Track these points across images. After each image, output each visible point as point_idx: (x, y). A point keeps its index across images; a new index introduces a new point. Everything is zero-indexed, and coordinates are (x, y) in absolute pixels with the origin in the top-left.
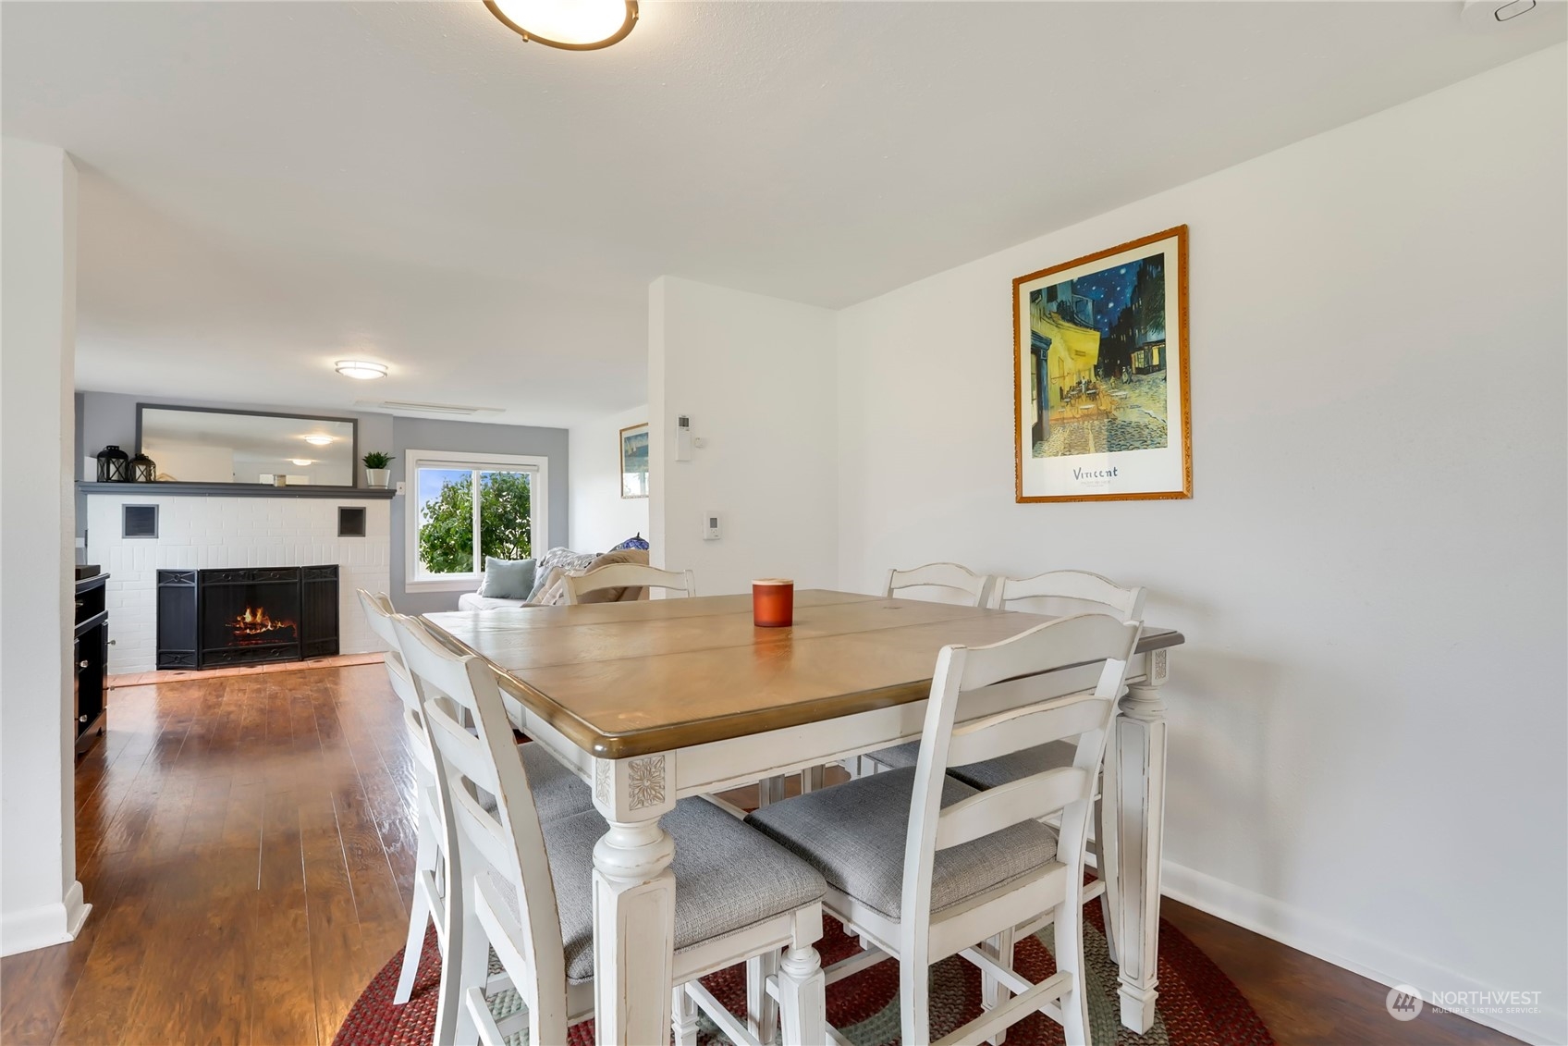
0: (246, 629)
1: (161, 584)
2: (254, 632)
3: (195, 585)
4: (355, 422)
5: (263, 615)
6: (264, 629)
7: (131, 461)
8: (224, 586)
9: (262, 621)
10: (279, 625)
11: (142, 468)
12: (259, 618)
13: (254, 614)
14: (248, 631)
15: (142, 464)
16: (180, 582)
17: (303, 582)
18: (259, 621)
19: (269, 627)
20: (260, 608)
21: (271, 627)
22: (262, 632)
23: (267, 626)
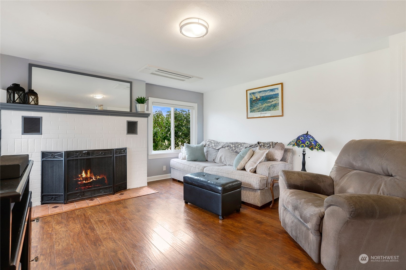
0: (83, 181)
1: (44, 159)
2: (87, 182)
3: (63, 159)
4: (131, 83)
5: (91, 173)
6: (91, 180)
7: (27, 93)
8: (76, 160)
10: (98, 177)
11: (33, 97)
12: (89, 175)
13: (86, 173)
14: (84, 182)
15: (33, 95)
16: (54, 157)
17: (114, 156)
19: (94, 179)
20: (89, 170)
21: (95, 179)
22: (91, 182)
23: (93, 178)
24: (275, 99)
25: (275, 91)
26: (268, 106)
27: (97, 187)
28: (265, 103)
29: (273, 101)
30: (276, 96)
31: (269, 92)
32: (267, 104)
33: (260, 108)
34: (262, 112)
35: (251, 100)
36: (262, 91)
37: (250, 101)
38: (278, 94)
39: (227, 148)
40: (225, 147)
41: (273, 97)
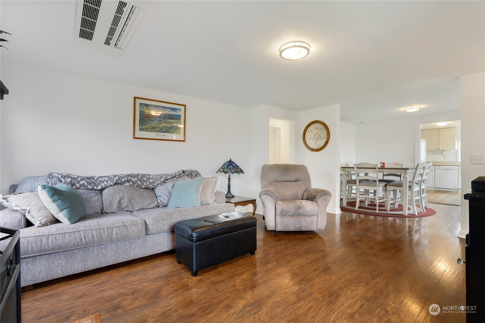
24: (176, 121)
25: (177, 112)
26: (167, 127)
28: (163, 123)
29: (174, 122)
30: (178, 118)
31: (169, 110)
32: (166, 124)
33: (156, 127)
34: (159, 133)
35: (142, 113)
36: (161, 106)
37: (140, 114)
38: (180, 116)
39: (127, 184)
40: (122, 184)
41: (174, 117)
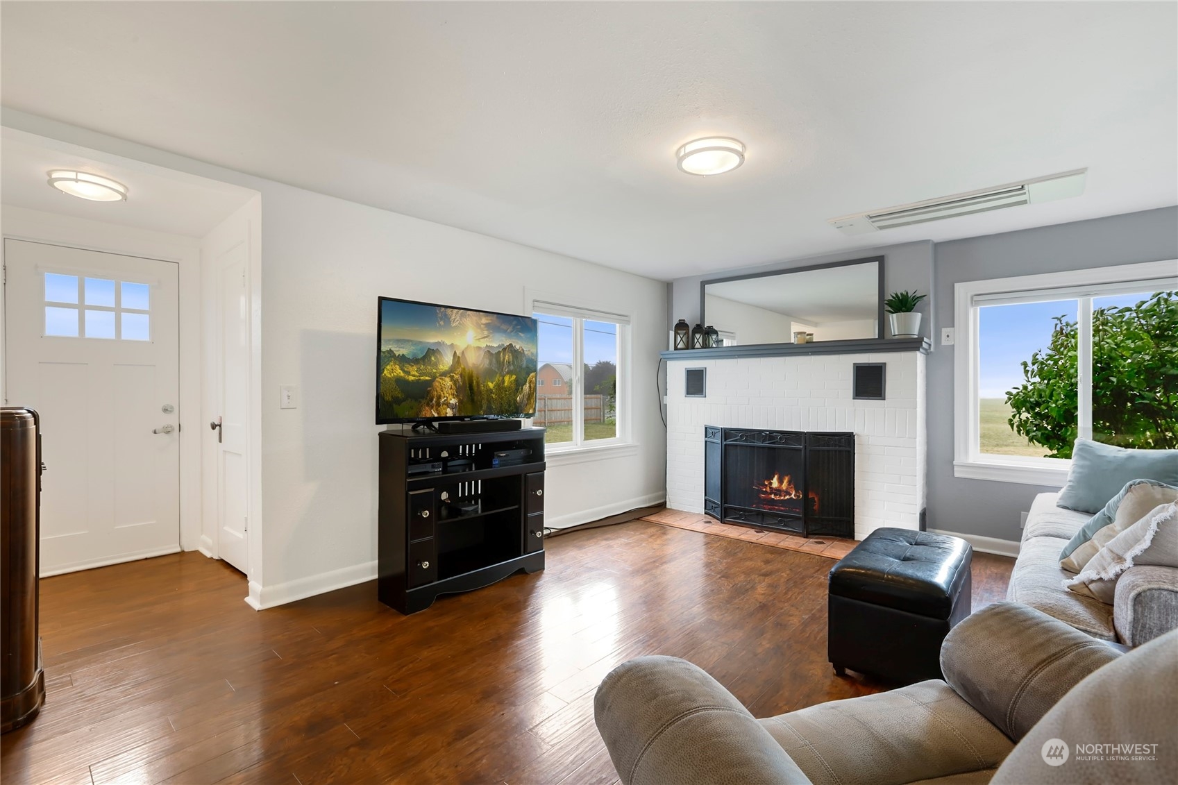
0: (771, 494)
1: (709, 439)
2: (778, 498)
3: (720, 441)
4: (881, 260)
5: (789, 483)
6: (787, 497)
9: (787, 488)
10: (803, 494)
12: (784, 486)
13: (781, 482)
14: (773, 496)
16: (714, 438)
18: (784, 488)
19: (793, 496)
20: (787, 475)
21: (795, 496)
22: (785, 500)
23: (791, 494)
27: (795, 512)
